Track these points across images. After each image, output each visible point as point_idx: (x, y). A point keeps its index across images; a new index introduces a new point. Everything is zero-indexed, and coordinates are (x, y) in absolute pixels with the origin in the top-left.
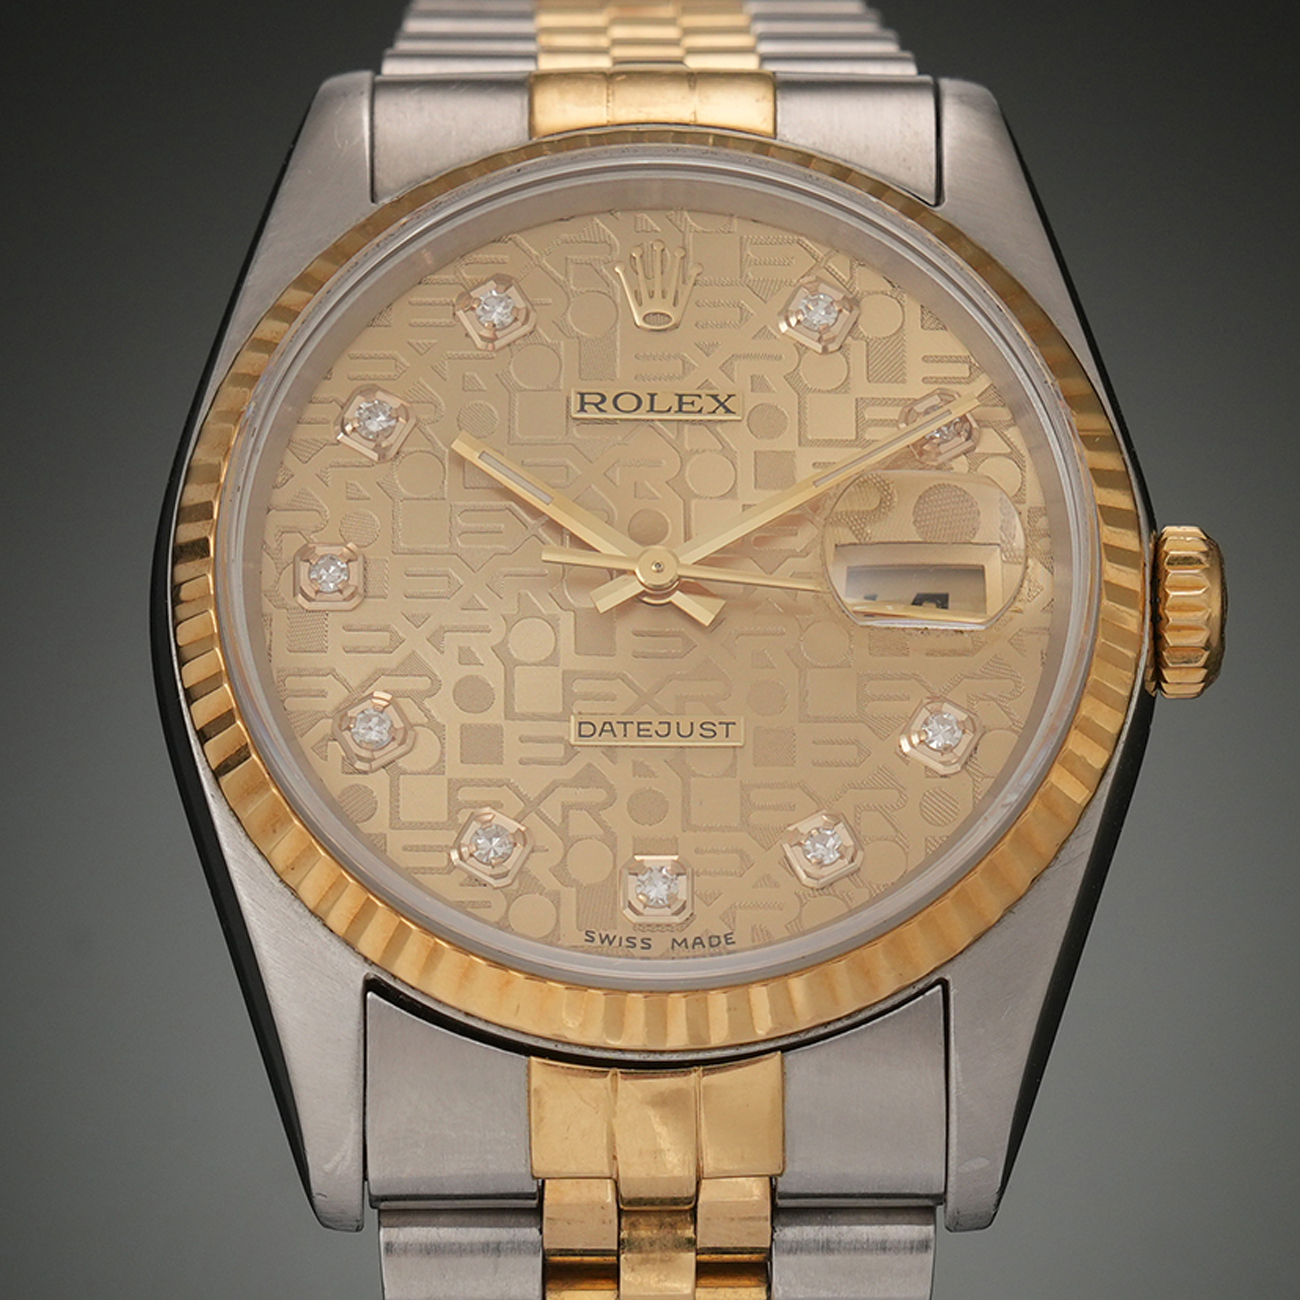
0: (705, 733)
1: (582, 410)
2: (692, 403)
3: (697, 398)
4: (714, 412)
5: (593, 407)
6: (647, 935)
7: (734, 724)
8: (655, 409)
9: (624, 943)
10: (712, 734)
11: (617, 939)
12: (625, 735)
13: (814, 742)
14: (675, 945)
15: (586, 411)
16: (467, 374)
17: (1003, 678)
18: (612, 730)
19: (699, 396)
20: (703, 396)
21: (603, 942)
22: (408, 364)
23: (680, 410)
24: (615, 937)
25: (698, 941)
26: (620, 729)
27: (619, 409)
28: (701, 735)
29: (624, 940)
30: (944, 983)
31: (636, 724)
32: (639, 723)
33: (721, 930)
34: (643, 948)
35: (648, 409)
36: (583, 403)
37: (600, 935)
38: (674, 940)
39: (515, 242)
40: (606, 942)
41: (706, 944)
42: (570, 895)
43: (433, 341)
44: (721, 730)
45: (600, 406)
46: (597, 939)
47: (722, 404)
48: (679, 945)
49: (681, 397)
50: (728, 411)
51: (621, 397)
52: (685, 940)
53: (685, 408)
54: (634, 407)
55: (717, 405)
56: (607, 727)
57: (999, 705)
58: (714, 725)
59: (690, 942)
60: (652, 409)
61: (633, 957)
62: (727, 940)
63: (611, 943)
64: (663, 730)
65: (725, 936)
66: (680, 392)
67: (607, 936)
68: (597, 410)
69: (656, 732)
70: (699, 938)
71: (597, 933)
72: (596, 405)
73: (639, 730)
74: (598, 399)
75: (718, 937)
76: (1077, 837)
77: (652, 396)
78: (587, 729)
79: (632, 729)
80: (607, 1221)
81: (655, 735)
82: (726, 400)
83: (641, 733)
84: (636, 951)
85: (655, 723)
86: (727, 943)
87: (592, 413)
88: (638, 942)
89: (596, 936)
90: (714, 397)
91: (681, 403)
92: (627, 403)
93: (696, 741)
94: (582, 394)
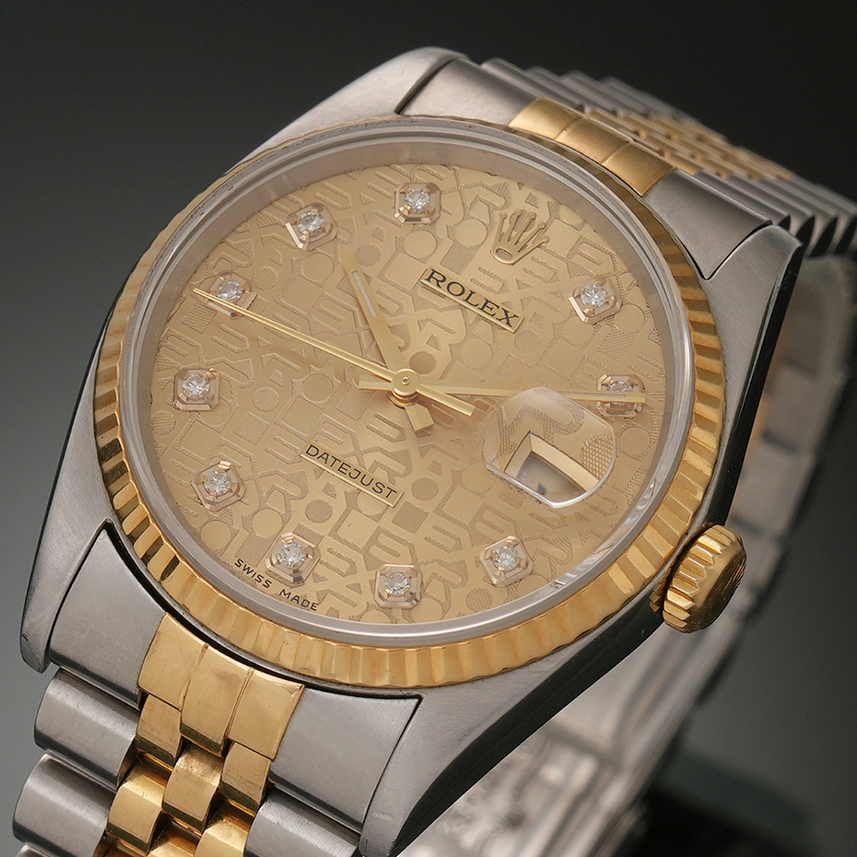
0: (376, 489)
1: (428, 280)
2: (491, 309)
3: (496, 307)
4: (500, 320)
5: (435, 281)
6: (271, 579)
7: (396, 492)
8: (469, 301)
9: (256, 577)
10: (380, 491)
11: (253, 573)
12: (331, 466)
13: (434, 527)
14: (283, 593)
15: (430, 281)
16: (381, 228)
17: (562, 549)
18: (326, 460)
19: (498, 307)
20: (500, 308)
21: (244, 570)
22: (351, 205)
23: (482, 309)
24: (252, 571)
25: (296, 598)
26: (331, 460)
27: (448, 290)
28: (373, 488)
29: (257, 575)
30: (420, 699)
31: (341, 463)
32: (344, 463)
33: (313, 599)
34: (264, 585)
35: (465, 299)
36: (431, 276)
37: (246, 565)
38: (284, 590)
39: (455, 172)
40: (246, 571)
41: (300, 602)
42: (242, 536)
43: (373, 200)
44: (386, 491)
45: (440, 283)
46: (242, 567)
47: (507, 318)
48: (285, 595)
49: (487, 301)
50: (508, 323)
51: (454, 285)
52: (290, 594)
53: (485, 309)
54: (458, 294)
55: (505, 317)
56: (325, 456)
57: (551, 563)
58: (384, 487)
59: (292, 596)
60: (466, 300)
61: (256, 587)
62: (313, 606)
63: (248, 573)
64: (354, 474)
65: (314, 603)
66: (488, 299)
67: (249, 568)
68: (436, 284)
69: (350, 473)
70: (298, 597)
71: (245, 563)
72: (438, 281)
73: (341, 467)
74: (442, 278)
75: (309, 602)
76: (548, 660)
77: (472, 293)
78: (313, 451)
79: (338, 464)
80: (173, 740)
81: (348, 474)
82: (511, 317)
83: (341, 469)
84: (259, 585)
85: (352, 468)
86: (311, 608)
87: (432, 285)
88: (263, 581)
89: (243, 565)
90: (506, 312)
91: (485, 305)
92: (456, 289)
93: (369, 490)
94: (434, 271)
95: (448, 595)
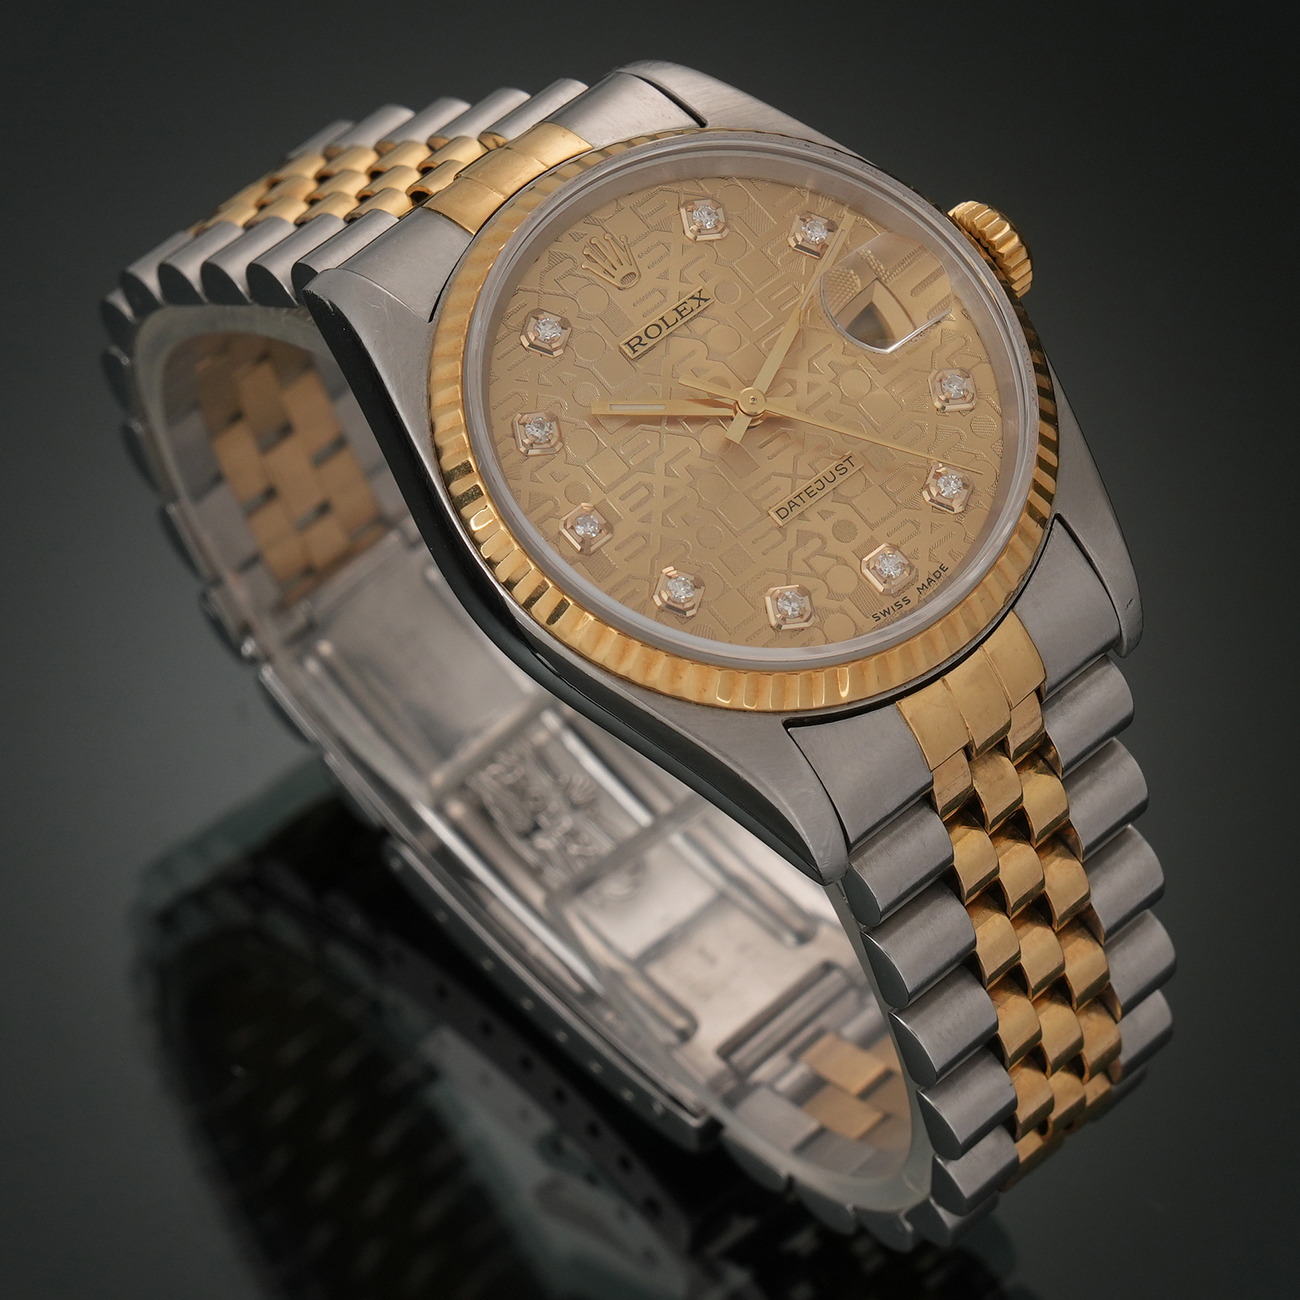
0: (841, 472)
1: (635, 351)
2: (685, 309)
3: (685, 304)
4: (699, 306)
5: (638, 346)
6: (903, 596)
7: (851, 457)
8: (670, 325)
9: (896, 608)
10: (845, 470)
12: (804, 502)
14: (921, 592)
15: (637, 351)
18: (795, 504)
19: (685, 302)
20: (687, 301)
21: (885, 616)
23: (683, 317)
24: (888, 609)
26: (798, 500)
27: (652, 338)
28: (840, 474)
31: (804, 492)
33: (934, 566)
34: (907, 604)
35: (666, 327)
37: (880, 613)
38: (918, 588)
40: (887, 614)
41: (935, 579)
42: (847, 604)
44: (847, 465)
45: (642, 343)
46: (881, 616)
47: (699, 299)
48: (922, 589)
50: (705, 300)
51: (648, 332)
52: (923, 584)
53: (684, 313)
54: (659, 331)
55: (697, 300)
56: (792, 504)
58: (842, 465)
59: (927, 584)
60: (669, 327)
64: (820, 486)
65: (940, 568)
66: (675, 307)
67: (884, 611)
68: (642, 346)
69: (817, 489)
70: (928, 578)
72: (639, 344)
73: (808, 494)
74: (638, 340)
75: (937, 571)
78: (783, 512)
79: (804, 496)
81: (818, 491)
82: (700, 295)
83: (810, 495)
84: (905, 608)
85: (813, 485)
87: (641, 350)
88: (902, 603)
89: (879, 615)
90: (693, 297)
91: (680, 313)
92: (653, 332)
93: (840, 479)
94: (628, 343)
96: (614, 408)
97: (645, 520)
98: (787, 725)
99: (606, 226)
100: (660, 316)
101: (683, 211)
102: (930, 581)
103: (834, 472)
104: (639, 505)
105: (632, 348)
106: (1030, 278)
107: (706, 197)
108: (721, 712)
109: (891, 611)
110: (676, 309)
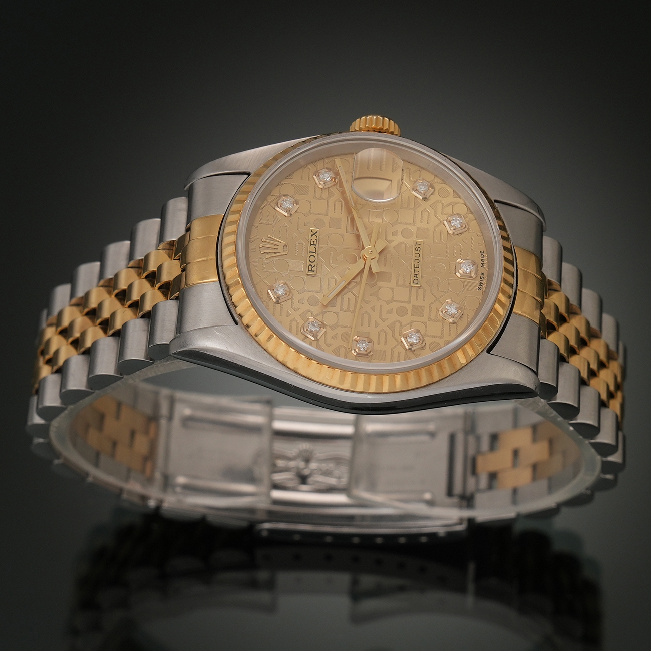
0: (419, 250)
1: (314, 271)
2: (314, 242)
4: (317, 236)
12: (418, 271)
19: (311, 240)
23: (316, 245)
26: (416, 273)
27: (314, 262)
44: (418, 246)
50: (317, 232)
51: (311, 261)
53: (315, 244)
54: (314, 257)
55: (314, 235)
60: (315, 253)
64: (417, 261)
68: (314, 268)
72: (312, 267)
74: (310, 266)
77: (310, 252)
78: (416, 281)
79: (416, 269)
81: (418, 264)
82: (313, 233)
83: (418, 267)
88: (483, 276)
89: (480, 287)
90: (312, 236)
91: (313, 245)
92: (312, 259)
93: (421, 253)
94: (309, 271)
95: (448, 205)
96: (329, 296)
97: (376, 325)
98: (489, 351)
99: (258, 237)
100: (309, 252)
101: (278, 209)
102: (482, 261)
103: (416, 252)
104: (369, 322)
105: (312, 271)
106: (396, 126)
107: (280, 197)
108: (465, 368)
109: (482, 282)
110: (311, 245)
